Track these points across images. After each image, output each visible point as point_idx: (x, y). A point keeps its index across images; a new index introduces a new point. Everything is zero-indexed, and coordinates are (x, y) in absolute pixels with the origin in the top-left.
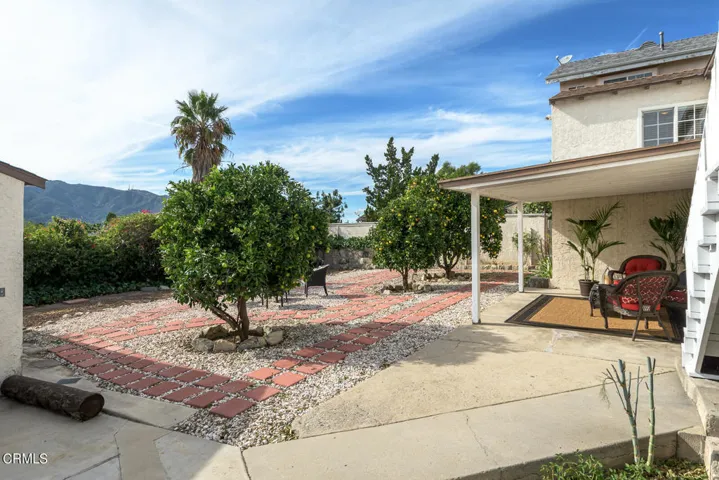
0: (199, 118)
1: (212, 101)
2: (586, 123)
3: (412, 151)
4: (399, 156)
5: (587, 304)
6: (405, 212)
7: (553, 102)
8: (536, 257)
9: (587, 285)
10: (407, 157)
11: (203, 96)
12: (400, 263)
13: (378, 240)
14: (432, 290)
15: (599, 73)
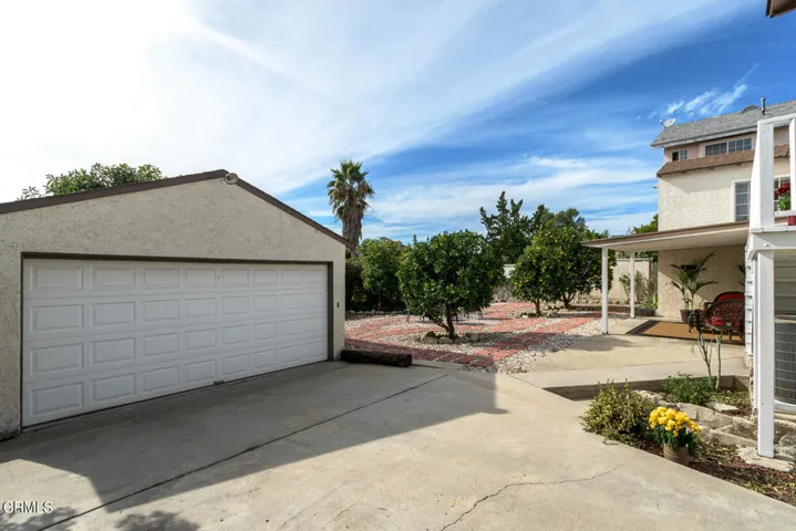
0: (348, 181)
1: (357, 168)
2: (687, 191)
3: (521, 203)
4: (509, 207)
5: (687, 326)
6: (539, 259)
7: (659, 175)
8: (641, 293)
9: (686, 313)
10: (516, 208)
11: (351, 164)
12: (535, 296)
13: (518, 279)
14: (559, 316)
15: (701, 139)
